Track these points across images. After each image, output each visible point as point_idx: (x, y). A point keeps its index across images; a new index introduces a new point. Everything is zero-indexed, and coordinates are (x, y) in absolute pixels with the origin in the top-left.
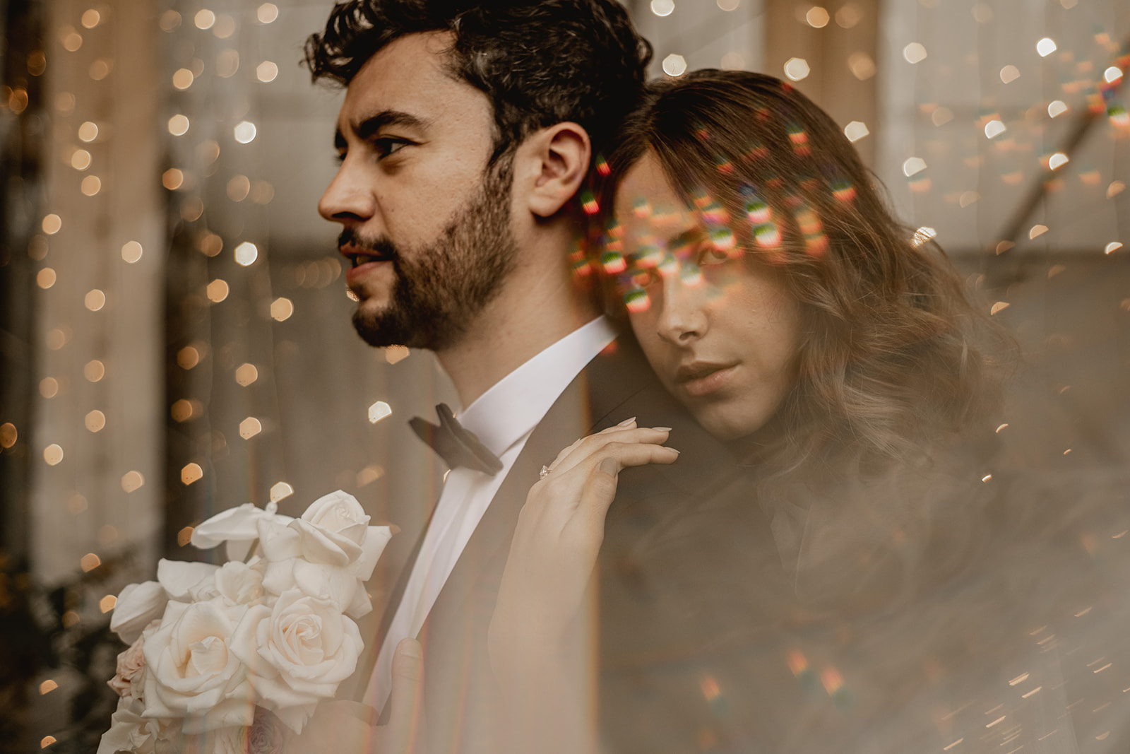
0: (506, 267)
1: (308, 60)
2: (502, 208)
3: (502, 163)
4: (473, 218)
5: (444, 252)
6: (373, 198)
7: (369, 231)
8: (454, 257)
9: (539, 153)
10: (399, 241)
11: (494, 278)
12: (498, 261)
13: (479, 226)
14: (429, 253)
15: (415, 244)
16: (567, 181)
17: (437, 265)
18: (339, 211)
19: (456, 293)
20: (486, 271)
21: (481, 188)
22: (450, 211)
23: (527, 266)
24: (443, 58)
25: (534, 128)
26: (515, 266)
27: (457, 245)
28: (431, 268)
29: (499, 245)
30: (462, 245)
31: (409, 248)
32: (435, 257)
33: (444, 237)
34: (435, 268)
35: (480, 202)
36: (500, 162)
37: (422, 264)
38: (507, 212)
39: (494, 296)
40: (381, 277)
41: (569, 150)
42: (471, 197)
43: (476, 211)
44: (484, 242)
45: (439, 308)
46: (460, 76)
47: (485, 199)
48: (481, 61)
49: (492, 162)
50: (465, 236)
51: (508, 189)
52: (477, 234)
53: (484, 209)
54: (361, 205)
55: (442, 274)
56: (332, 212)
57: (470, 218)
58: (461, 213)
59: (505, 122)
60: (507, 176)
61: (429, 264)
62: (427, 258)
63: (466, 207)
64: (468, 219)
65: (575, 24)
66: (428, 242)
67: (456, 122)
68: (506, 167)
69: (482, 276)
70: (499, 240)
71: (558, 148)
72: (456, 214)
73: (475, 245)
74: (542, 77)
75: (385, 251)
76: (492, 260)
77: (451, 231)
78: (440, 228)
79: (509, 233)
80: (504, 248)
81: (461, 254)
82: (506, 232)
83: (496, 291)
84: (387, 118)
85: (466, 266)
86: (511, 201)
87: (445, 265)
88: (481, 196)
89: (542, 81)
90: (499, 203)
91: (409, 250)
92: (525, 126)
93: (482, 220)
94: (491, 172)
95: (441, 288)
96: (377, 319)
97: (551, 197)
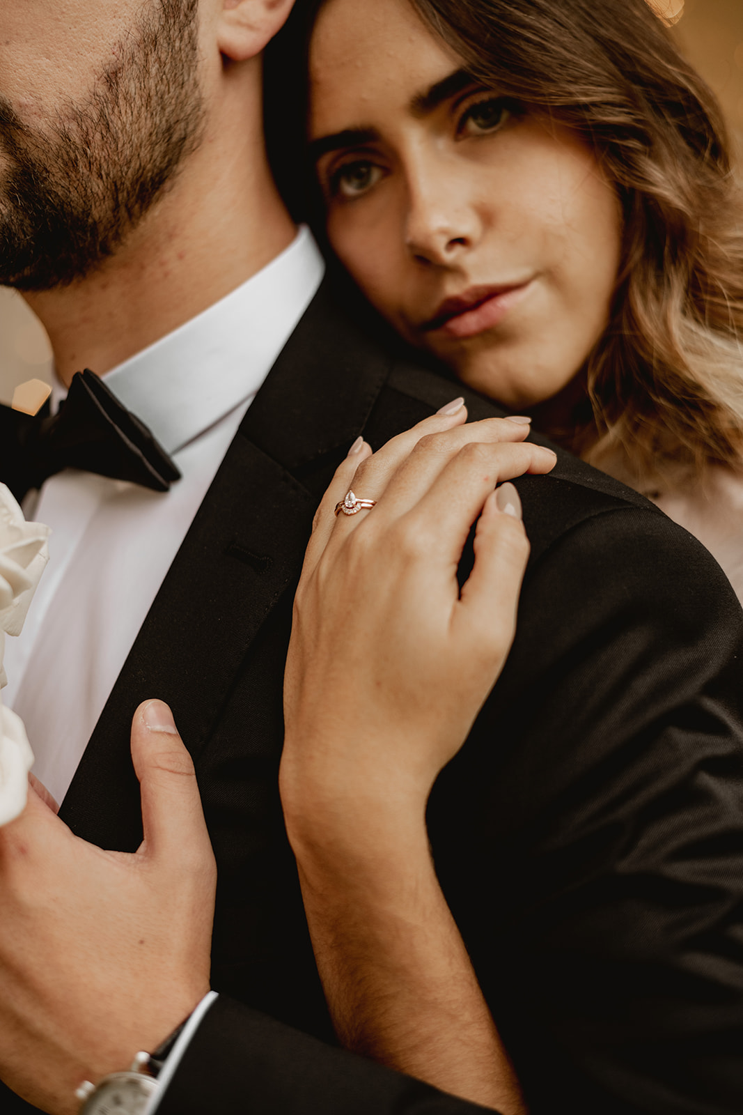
2: (186, 39)
4: (146, 55)
5: (102, 115)
8: (116, 124)
10: (22, 97)
11: (170, 161)
12: (178, 133)
13: (153, 71)
14: (78, 117)
15: (52, 103)
17: (89, 138)
20: (159, 150)
22: (112, 41)
23: (211, 141)
26: (201, 139)
27: (121, 102)
28: (79, 145)
29: (182, 104)
30: (129, 102)
31: (41, 109)
32: (86, 124)
33: (102, 89)
34: (88, 143)
35: (156, 27)
37: (66, 137)
38: (193, 47)
39: (163, 192)
42: (142, 16)
43: (150, 42)
44: (161, 98)
45: (87, 213)
47: (163, 22)
50: (133, 87)
52: (152, 83)
53: (161, 40)
55: (96, 153)
57: (141, 55)
58: (129, 46)
61: (76, 137)
62: (73, 125)
63: (136, 35)
64: (139, 57)
66: (74, 97)
69: (149, 157)
70: (183, 96)
72: (121, 47)
73: (148, 104)
76: (169, 130)
77: (112, 78)
78: (95, 72)
79: (196, 85)
80: (188, 109)
81: (127, 118)
82: (192, 82)
83: (167, 185)
85: (135, 140)
86: (197, 28)
87: (103, 138)
88: (157, 16)
90: (181, 30)
91: (41, 112)
93: (159, 60)
95: (94, 177)
97: (250, 27)
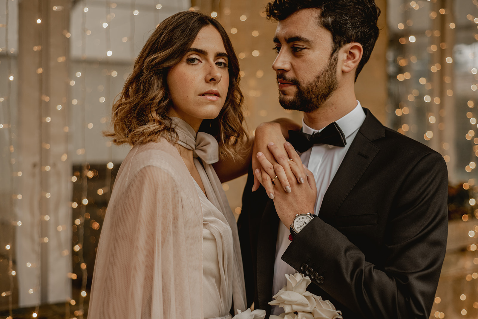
0: (334, 88)
1: (267, 11)
2: (334, 70)
3: (335, 55)
4: (325, 73)
5: (316, 84)
6: (290, 64)
7: (290, 75)
8: (318, 86)
9: (346, 52)
10: (301, 80)
11: (330, 92)
12: (332, 87)
13: (327, 76)
14: (311, 84)
15: (306, 81)
16: (354, 62)
17: (313, 88)
18: (280, 69)
19: (318, 96)
20: (327, 90)
21: (328, 64)
22: (318, 71)
23: (340, 87)
24: (318, 19)
25: (344, 44)
26: (337, 88)
27: (320, 82)
28: (310, 89)
29: (332, 82)
30: (321, 82)
31: (304, 82)
32: (312, 86)
33: (316, 79)
34: (312, 89)
35: (328, 68)
36: (334, 55)
37: (308, 88)
38: (335, 71)
40: (292, 90)
41: (356, 52)
42: (325, 66)
43: (326, 71)
44: (328, 81)
45: (311, 100)
46: (323, 26)
47: (329, 67)
48: (330, 19)
49: (332, 55)
50: (322, 79)
51: (336, 64)
52: (326, 78)
53: (329, 70)
54: (287, 66)
55: (314, 91)
56: (277, 69)
57: (324, 73)
58: (322, 72)
59: (336, 41)
60: (336, 60)
61: (310, 88)
62: (310, 86)
63: (323, 70)
65: (360, 7)
66: (310, 81)
67: (321, 41)
68: (336, 57)
69: (326, 92)
70: (333, 80)
71: (352, 51)
72: (320, 72)
73: (325, 82)
74: (349, 26)
75: (295, 82)
76: (330, 86)
77: (318, 78)
78: (314, 76)
80: (334, 83)
81: (321, 85)
82: (335, 78)
83: (330, 95)
84: (299, 39)
85: (322, 88)
86: (337, 68)
87: (315, 88)
89: (348, 27)
90: (333, 69)
91: (304, 83)
92: (342, 43)
93: (328, 74)
94: (331, 59)
95: (313, 95)
96: (290, 102)
97: (349, 67)
